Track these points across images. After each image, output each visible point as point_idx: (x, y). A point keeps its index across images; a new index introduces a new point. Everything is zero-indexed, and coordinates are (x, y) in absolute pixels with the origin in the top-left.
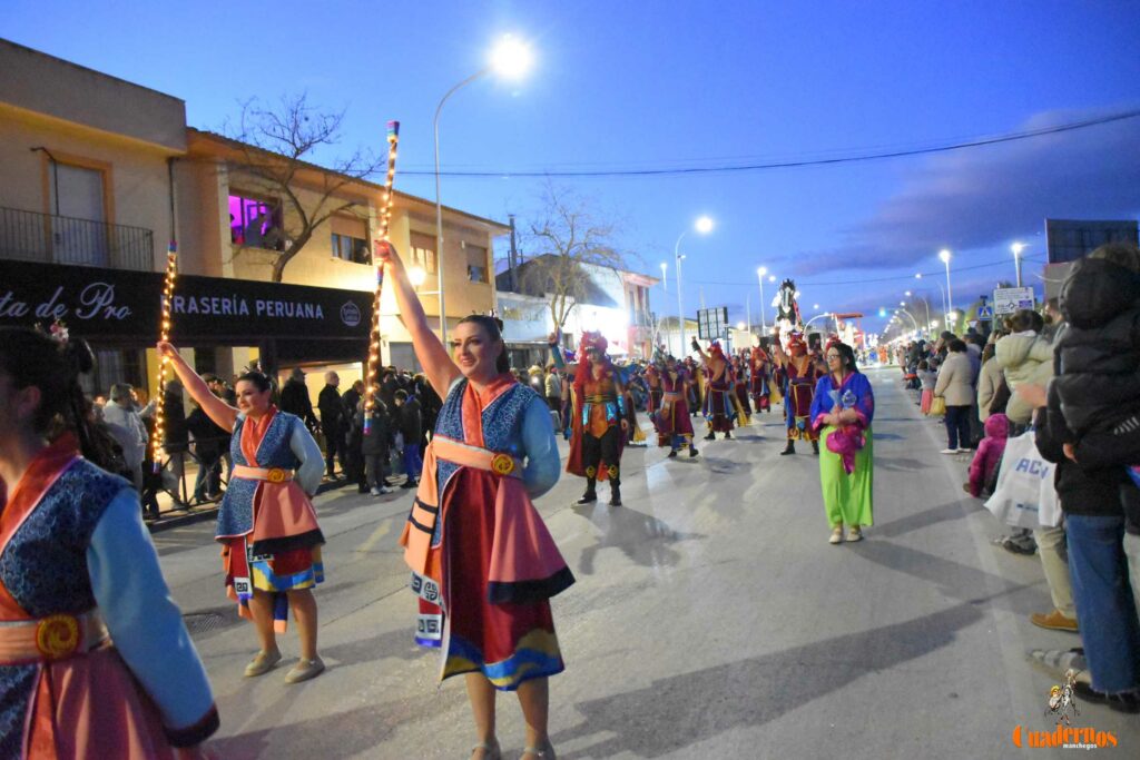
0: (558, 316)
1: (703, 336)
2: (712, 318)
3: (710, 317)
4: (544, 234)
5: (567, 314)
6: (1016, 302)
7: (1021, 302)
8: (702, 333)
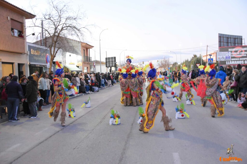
0: (52, 53)
1: (107, 66)
2: (111, 60)
3: (110, 60)
4: (49, 19)
5: (56, 52)
6: (225, 57)
7: (226, 57)
8: (107, 65)
